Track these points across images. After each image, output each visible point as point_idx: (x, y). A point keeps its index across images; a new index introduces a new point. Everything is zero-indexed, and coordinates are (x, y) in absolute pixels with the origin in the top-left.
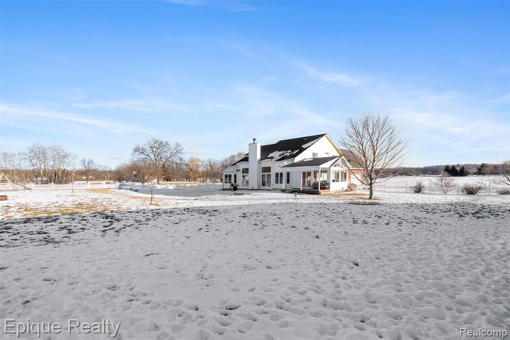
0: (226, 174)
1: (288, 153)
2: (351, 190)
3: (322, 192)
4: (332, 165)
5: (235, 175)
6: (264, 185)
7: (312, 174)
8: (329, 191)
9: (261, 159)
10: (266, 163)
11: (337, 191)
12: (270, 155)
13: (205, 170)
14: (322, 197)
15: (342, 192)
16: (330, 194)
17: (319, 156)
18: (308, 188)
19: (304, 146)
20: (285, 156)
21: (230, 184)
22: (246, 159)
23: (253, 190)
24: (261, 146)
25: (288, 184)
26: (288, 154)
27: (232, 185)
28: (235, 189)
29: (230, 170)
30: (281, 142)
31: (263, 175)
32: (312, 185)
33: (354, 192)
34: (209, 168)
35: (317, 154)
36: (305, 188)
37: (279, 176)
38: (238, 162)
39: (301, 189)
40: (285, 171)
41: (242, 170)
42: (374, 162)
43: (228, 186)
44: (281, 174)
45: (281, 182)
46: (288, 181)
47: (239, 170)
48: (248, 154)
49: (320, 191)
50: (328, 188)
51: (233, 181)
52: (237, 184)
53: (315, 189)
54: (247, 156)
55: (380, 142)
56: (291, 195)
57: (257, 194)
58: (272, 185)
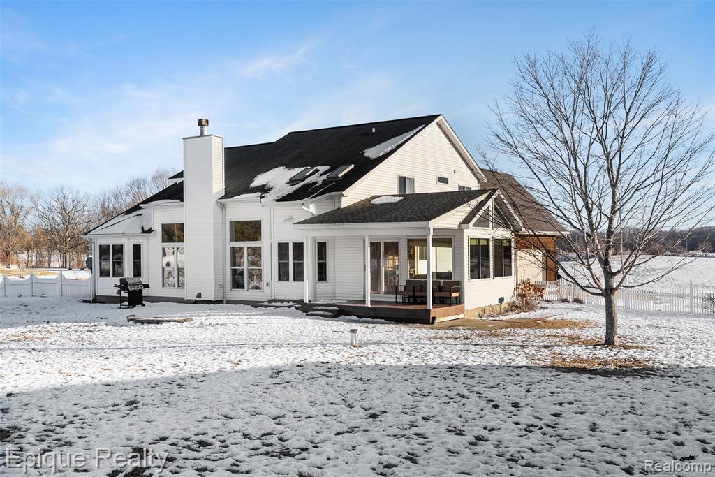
0: (104, 242)
1: (319, 175)
2: (529, 307)
3: (443, 315)
4: (467, 221)
5: (137, 250)
6: (237, 284)
7: (403, 249)
8: (463, 311)
9: (228, 194)
10: (246, 208)
11: (484, 310)
12: (259, 180)
13: (44, 225)
14: (442, 333)
15: (500, 313)
16: (465, 323)
17: (420, 188)
18: (391, 298)
19: (371, 153)
20: (309, 185)
21: (117, 281)
22: (174, 192)
23: (199, 301)
24: (226, 149)
25: (322, 284)
26: (318, 179)
27: (124, 285)
28: (135, 298)
29: (119, 229)
30: (293, 136)
31: (233, 249)
32: (401, 289)
33: (537, 314)
34: (58, 219)
35: (412, 180)
36: (379, 298)
37: (290, 257)
38: (146, 202)
39: (368, 304)
40: (309, 236)
41: (159, 231)
42: (613, 212)
43: (109, 286)
44: (299, 247)
45: (299, 276)
46: (322, 274)
47: (150, 231)
48: (180, 175)
49: (434, 311)
50: (459, 301)
51: (128, 272)
52: (144, 280)
53: (415, 303)
54: (178, 180)
55: (630, 144)
56: (334, 325)
57: (213, 320)
58: (268, 284)
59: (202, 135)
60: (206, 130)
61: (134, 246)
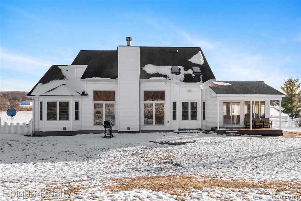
0: (51, 100)
5: (77, 104)
12: (149, 71)
20: (188, 75)
25: (204, 121)
26: (187, 72)
31: (145, 105)
37: (189, 108)
45: (195, 118)
47: (84, 94)
51: (72, 117)
58: (168, 122)
59: (129, 45)
60: (131, 43)
61: (75, 102)
